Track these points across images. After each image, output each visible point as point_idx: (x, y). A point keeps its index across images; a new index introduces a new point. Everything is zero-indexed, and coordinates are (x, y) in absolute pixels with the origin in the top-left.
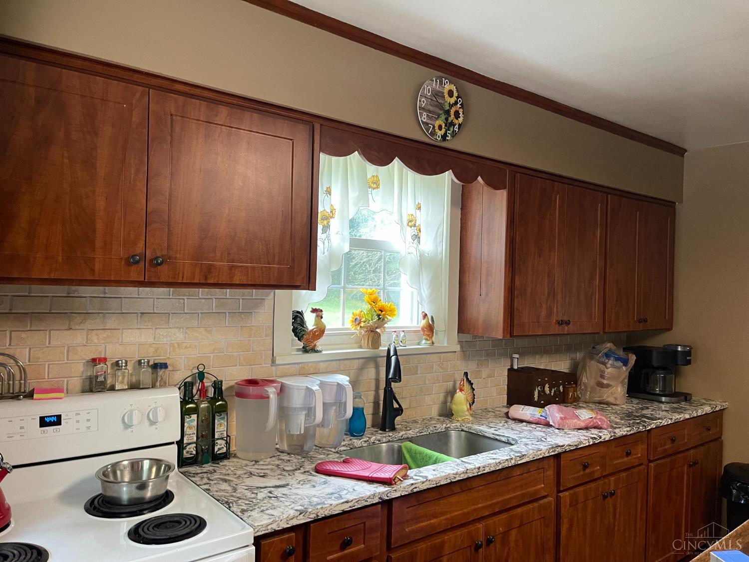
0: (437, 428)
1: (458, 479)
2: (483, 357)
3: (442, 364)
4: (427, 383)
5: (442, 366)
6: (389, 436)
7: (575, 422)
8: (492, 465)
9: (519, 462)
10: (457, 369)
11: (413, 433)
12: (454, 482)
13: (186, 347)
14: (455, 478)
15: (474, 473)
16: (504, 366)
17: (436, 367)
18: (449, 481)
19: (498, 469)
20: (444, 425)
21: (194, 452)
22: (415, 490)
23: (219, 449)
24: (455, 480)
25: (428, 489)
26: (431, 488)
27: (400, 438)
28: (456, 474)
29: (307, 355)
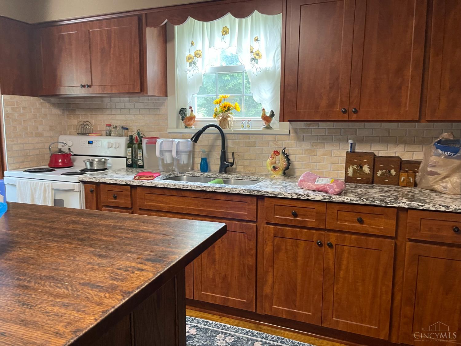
0: (250, 178)
1: (169, 187)
2: (319, 140)
3: (277, 142)
4: (263, 152)
5: (277, 144)
6: (216, 175)
7: (309, 185)
8: (194, 187)
9: (216, 191)
10: (290, 146)
11: (232, 177)
12: (167, 188)
13: (136, 123)
14: (167, 186)
15: (180, 187)
16: (343, 149)
17: (271, 143)
18: (163, 186)
19: (198, 189)
20: (256, 177)
21: (131, 163)
22: (144, 185)
23: (140, 164)
24: (167, 187)
25: (151, 186)
26: (152, 186)
27: (223, 177)
28: (168, 184)
29: (186, 129)
